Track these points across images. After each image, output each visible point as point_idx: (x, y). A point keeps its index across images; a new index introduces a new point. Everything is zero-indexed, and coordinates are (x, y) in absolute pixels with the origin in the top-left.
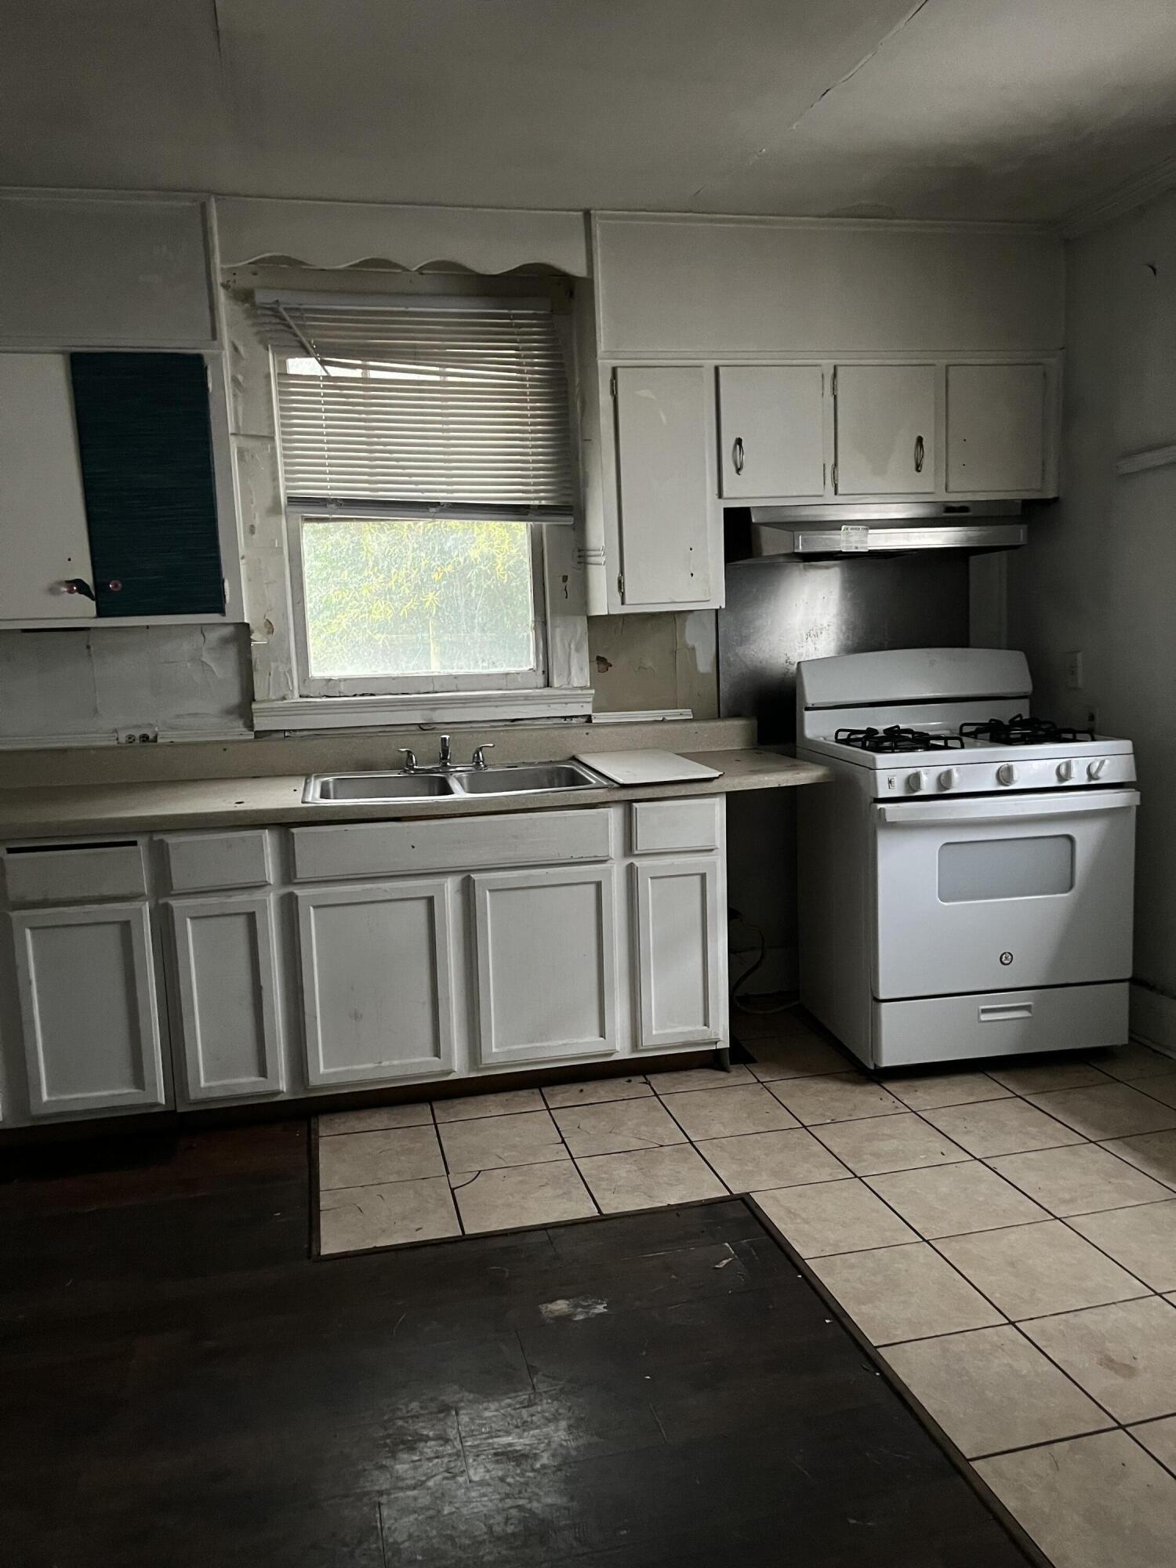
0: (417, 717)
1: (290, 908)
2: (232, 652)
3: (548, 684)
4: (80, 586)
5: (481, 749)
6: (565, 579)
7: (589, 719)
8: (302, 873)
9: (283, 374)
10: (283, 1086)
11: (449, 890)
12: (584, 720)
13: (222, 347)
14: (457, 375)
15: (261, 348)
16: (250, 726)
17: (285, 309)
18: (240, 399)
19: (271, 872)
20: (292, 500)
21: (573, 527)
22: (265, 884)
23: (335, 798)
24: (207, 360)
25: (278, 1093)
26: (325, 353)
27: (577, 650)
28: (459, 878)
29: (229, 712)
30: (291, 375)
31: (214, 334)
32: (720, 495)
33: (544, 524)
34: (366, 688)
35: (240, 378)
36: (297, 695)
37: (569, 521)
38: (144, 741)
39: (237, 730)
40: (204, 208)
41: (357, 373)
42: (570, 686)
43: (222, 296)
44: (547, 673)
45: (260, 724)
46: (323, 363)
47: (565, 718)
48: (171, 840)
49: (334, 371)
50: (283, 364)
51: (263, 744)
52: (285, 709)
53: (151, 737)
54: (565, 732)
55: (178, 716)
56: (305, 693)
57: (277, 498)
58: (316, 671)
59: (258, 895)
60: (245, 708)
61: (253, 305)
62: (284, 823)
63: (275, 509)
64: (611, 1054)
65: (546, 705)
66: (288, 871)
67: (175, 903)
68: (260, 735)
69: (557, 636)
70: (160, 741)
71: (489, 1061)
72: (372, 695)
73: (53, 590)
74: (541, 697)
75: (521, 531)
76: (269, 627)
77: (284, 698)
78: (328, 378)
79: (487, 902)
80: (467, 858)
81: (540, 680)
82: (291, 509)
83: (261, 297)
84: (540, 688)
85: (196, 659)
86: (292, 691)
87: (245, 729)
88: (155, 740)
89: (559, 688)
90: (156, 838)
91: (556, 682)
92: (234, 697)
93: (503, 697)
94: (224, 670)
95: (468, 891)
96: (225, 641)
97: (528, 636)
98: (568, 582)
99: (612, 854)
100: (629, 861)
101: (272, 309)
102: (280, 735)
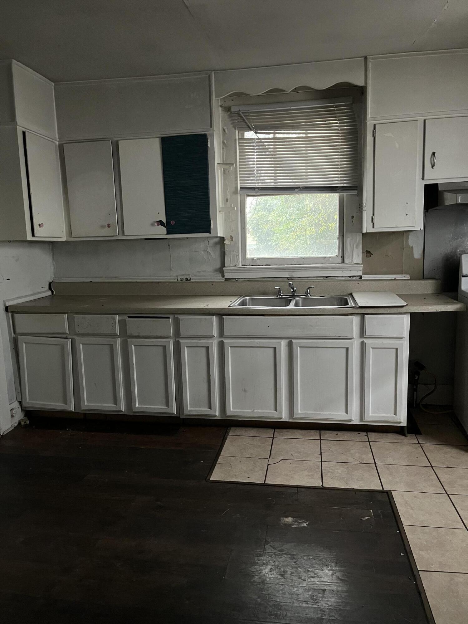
0: (286, 275)
1: (221, 346)
2: (218, 247)
3: (343, 262)
4: (161, 223)
5: (309, 288)
6: (353, 217)
7: (361, 277)
8: (226, 333)
9: (242, 139)
10: (217, 413)
11: (283, 345)
12: (359, 278)
13: (213, 130)
14: (312, 133)
15: (234, 129)
16: (223, 276)
17: (242, 113)
18: (225, 150)
19: (215, 332)
20: (242, 188)
21: (358, 195)
22: (212, 337)
23: (249, 306)
24: (208, 136)
25: (216, 416)
26: (256, 129)
27: (357, 247)
28: (287, 341)
29: (216, 270)
30: (245, 139)
31: (211, 125)
32: (423, 179)
33: (345, 194)
34: (267, 262)
35: (225, 141)
36: (240, 264)
37: (355, 192)
38: (186, 280)
39: (218, 278)
40: (209, 77)
41: (271, 136)
42: (353, 263)
44: (343, 257)
45: (227, 275)
46: (256, 133)
47: (350, 277)
48: (181, 317)
49: (261, 136)
50: (243, 135)
51: (229, 283)
52: (237, 270)
53: (189, 279)
54: (348, 282)
55: (198, 272)
56: (244, 264)
57: (237, 188)
58: (249, 256)
59: (210, 340)
60: (221, 270)
61: (231, 113)
62: (221, 314)
63: (236, 192)
64: (351, 421)
65: (342, 271)
66: (221, 333)
67: (181, 341)
68: (227, 280)
69: (348, 241)
70: (191, 280)
71: (298, 416)
72: (269, 265)
73: (152, 225)
74: (339, 267)
75: (335, 198)
76: (232, 238)
77: (236, 266)
78: (259, 139)
79: (298, 351)
80: (291, 332)
81: (340, 260)
82: (242, 192)
83: (233, 110)
84: (340, 264)
85: (205, 250)
86: (239, 263)
87: (221, 277)
88: (190, 280)
89: (347, 264)
90: (176, 316)
91: (346, 261)
92: (218, 265)
93: (322, 267)
94: (215, 255)
95: (290, 346)
96: (216, 244)
97: (336, 241)
98: (354, 218)
99: (354, 336)
100: (362, 340)
101: (237, 113)
102: (234, 280)
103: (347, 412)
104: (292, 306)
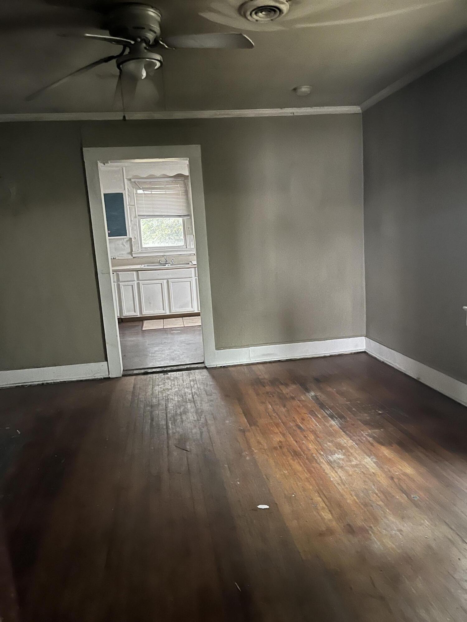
0: (162, 254)
1: (138, 284)
2: (129, 242)
3: (187, 248)
5: (173, 259)
6: (189, 228)
8: (140, 278)
10: (138, 314)
12: (194, 254)
13: (126, 191)
14: (168, 192)
15: (133, 189)
16: (132, 256)
17: (137, 182)
18: (129, 198)
19: (135, 279)
20: (139, 215)
21: (190, 218)
23: (146, 267)
24: (123, 193)
25: (138, 315)
26: (144, 189)
27: (192, 241)
28: (166, 280)
29: (128, 253)
30: (138, 193)
31: (125, 189)
33: (185, 219)
35: (129, 194)
36: (140, 250)
38: (114, 259)
39: (130, 257)
40: (123, 169)
41: (150, 192)
42: (191, 248)
43: (125, 180)
44: (186, 246)
45: (134, 256)
46: (143, 191)
47: (190, 254)
48: (119, 273)
49: (146, 192)
50: (137, 191)
51: (135, 259)
52: (138, 253)
54: (189, 257)
55: (120, 254)
56: (142, 250)
57: (136, 215)
58: (144, 246)
59: (133, 282)
60: (131, 253)
61: (131, 182)
62: (137, 271)
63: (136, 217)
64: (194, 311)
65: (186, 252)
66: (138, 278)
67: (120, 283)
69: (188, 238)
71: (173, 311)
72: (154, 250)
74: (185, 250)
75: (181, 219)
76: (135, 238)
77: (138, 251)
78: (144, 193)
79: (171, 284)
80: (167, 276)
82: (139, 217)
83: (132, 180)
84: (185, 248)
85: (123, 244)
88: (116, 258)
89: (189, 248)
90: (117, 273)
92: (129, 251)
93: (178, 250)
94: (128, 246)
95: (168, 282)
96: (127, 241)
97: (183, 239)
99: (192, 276)
100: (195, 278)
101: (134, 182)
102: (138, 258)
103: (192, 308)
104: (167, 266)
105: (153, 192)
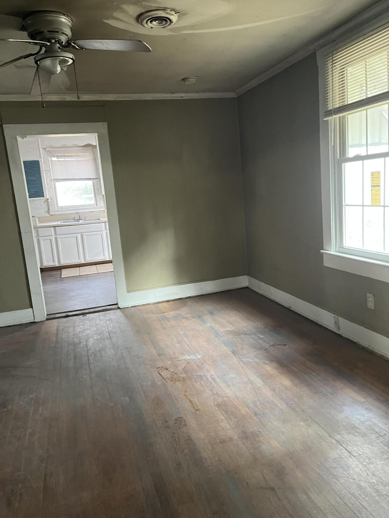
0: (76, 212)
1: (56, 238)
2: (46, 203)
3: (97, 206)
5: (85, 216)
7: (104, 211)
8: (57, 234)
9: (51, 161)
10: (57, 264)
11: (79, 235)
13: (42, 159)
14: (79, 159)
15: (47, 157)
16: (49, 214)
17: (51, 151)
18: (45, 165)
19: (53, 234)
20: (54, 179)
22: (52, 235)
24: (40, 161)
26: (57, 157)
27: (101, 200)
29: (46, 212)
30: (53, 161)
31: (40, 157)
33: (94, 181)
34: (68, 208)
35: (45, 161)
36: (56, 209)
37: (98, 180)
39: (47, 215)
40: (38, 139)
41: (63, 159)
43: (41, 149)
46: (57, 158)
49: (59, 159)
50: (51, 159)
51: (51, 216)
52: (55, 211)
53: (34, 216)
55: (38, 213)
56: (58, 208)
57: (51, 179)
58: (60, 205)
59: (51, 237)
61: (46, 150)
62: (54, 227)
63: (51, 181)
65: (96, 209)
67: (40, 238)
68: (51, 215)
69: (98, 198)
71: (88, 260)
75: (90, 183)
76: (51, 199)
77: (54, 210)
79: (85, 237)
80: (81, 231)
81: (96, 205)
85: (40, 204)
86: (56, 208)
89: (99, 206)
90: (37, 229)
91: (98, 205)
92: (47, 210)
93: (89, 208)
94: (45, 205)
95: (82, 235)
96: (45, 201)
97: (93, 198)
98: (99, 189)
99: (103, 230)
100: (106, 231)
101: (49, 151)
102: (54, 215)
103: (104, 256)
104: (80, 222)
105: (66, 160)
